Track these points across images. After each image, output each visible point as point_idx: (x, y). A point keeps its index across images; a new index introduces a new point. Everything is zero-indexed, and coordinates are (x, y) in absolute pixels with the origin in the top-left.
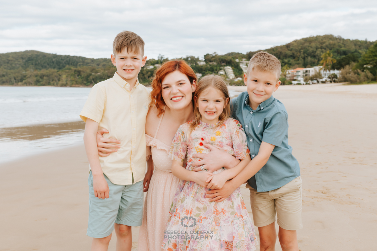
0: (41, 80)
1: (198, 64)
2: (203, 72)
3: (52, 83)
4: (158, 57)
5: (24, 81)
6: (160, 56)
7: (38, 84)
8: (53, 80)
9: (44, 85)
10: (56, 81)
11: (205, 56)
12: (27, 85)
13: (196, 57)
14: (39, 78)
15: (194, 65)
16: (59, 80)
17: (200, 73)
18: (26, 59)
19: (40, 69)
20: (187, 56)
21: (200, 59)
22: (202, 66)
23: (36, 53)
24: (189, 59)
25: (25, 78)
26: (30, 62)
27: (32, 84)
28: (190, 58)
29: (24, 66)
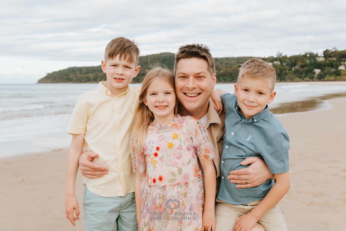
1: (316, 60)
2: (322, 68)
4: (277, 55)
6: (279, 54)
11: (324, 52)
13: (315, 53)
15: (313, 61)
17: (318, 68)
18: (162, 60)
20: (306, 52)
21: (319, 55)
22: (321, 62)
23: (169, 55)
24: (308, 55)
28: (309, 54)
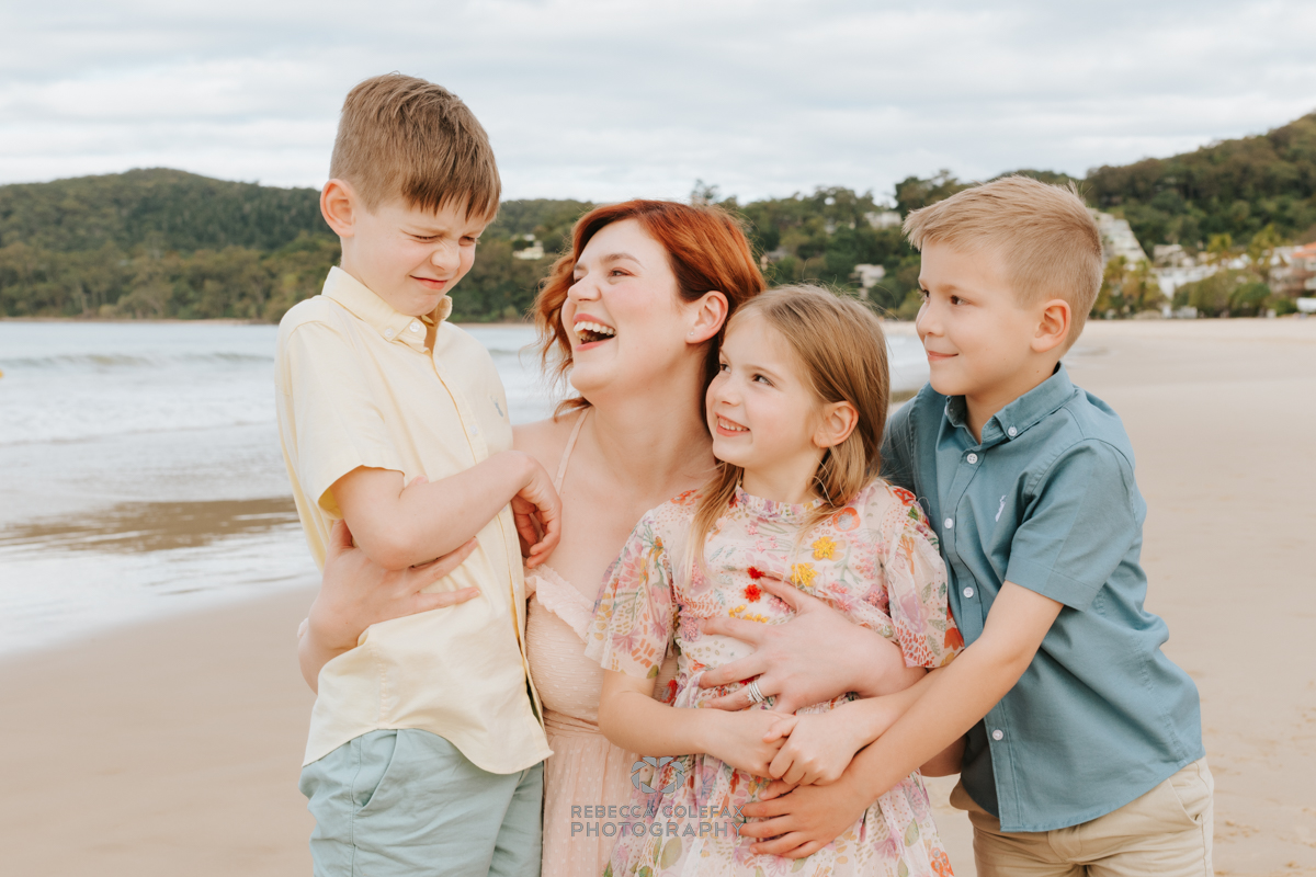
0: (191, 294)
1: (866, 224)
2: (891, 258)
3: (238, 306)
4: (694, 194)
5: (123, 300)
6: (701, 190)
7: (182, 311)
8: (242, 295)
9: (204, 316)
10: (254, 298)
11: (899, 187)
12: (134, 317)
13: (860, 193)
14: (183, 286)
15: (852, 226)
16: (268, 296)
17: (875, 262)
18: (134, 205)
19: (191, 249)
20: (819, 187)
21: (877, 201)
22: (885, 234)
23: (173, 181)
24: (829, 201)
25: (126, 288)
26: (147, 216)
27: (155, 312)
28: (834, 196)
29: (125, 235)
